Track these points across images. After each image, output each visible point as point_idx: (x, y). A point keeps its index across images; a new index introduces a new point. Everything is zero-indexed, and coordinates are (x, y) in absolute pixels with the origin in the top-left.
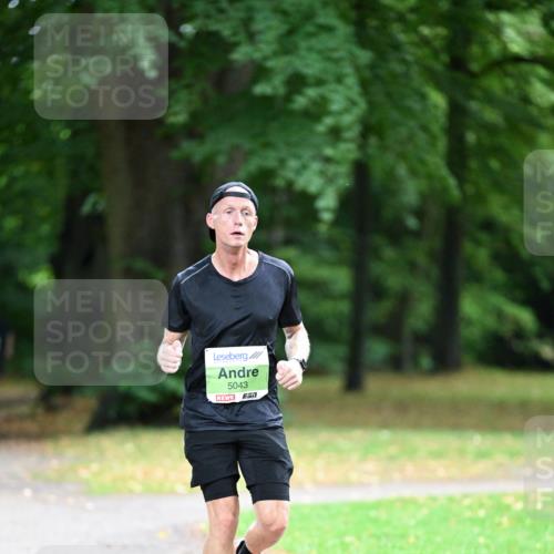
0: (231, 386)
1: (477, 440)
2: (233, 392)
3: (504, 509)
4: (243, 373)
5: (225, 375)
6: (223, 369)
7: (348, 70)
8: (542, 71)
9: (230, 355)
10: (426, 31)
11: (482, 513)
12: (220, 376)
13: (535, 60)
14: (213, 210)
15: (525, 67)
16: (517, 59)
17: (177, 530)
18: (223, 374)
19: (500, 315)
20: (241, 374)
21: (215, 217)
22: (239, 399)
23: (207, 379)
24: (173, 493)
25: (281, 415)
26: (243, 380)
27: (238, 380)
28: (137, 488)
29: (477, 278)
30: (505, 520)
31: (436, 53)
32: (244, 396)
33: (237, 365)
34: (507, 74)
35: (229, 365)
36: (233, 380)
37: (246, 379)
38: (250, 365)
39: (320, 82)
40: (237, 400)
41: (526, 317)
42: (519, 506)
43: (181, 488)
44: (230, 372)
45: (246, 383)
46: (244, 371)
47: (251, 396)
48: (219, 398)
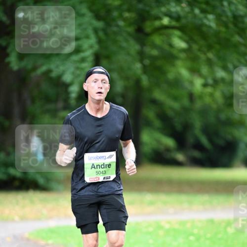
0: (98, 173)
1: (148, 197)
2: (98, 176)
5: (94, 167)
6: (93, 164)
7: (90, 32)
8: (177, 33)
9: (97, 157)
10: (127, 15)
11: (151, 229)
12: (92, 167)
14: (87, 81)
15: (171, 31)
17: (15, 237)
18: (93, 167)
19: (158, 141)
21: (88, 84)
22: (101, 180)
23: (85, 170)
24: (13, 220)
25: (122, 188)
26: (104, 170)
27: (101, 170)
29: (149, 124)
30: (161, 233)
32: (104, 179)
33: (100, 162)
34: (161, 34)
35: (96, 162)
36: (98, 170)
37: (105, 169)
38: (107, 162)
40: (100, 181)
41: (170, 142)
42: (167, 226)
43: (16, 218)
44: (97, 166)
45: (105, 171)
46: (104, 165)
47: (107, 179)
48: (91, 179)
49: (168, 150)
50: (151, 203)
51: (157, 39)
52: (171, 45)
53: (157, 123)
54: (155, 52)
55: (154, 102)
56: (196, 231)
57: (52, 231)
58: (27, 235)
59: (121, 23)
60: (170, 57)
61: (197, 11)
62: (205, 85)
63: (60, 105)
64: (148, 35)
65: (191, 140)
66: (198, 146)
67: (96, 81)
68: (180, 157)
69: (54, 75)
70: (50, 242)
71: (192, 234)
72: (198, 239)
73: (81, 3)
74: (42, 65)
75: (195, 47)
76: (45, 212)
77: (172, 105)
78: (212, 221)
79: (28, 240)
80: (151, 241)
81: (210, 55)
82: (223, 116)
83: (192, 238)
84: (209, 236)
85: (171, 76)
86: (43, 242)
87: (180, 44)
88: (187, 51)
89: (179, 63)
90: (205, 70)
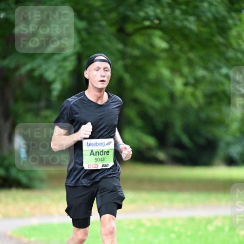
0: (96, 160)
2: (97, 163)
5: (93, 154)
6: (92, 151)
9: (96, 143)
11: (132, 227)
12: (91, 154)
14: (88, 69)
18: (92, 153)
20: (102, 153)
23: (84, 156)
26: (102, 157)
27: (100, 157)
33: (99, 149)
35: (96, 149)
36: (97, 157)
38: (106, 148)
42: (148, 224)
44: (96, 152)
45: (104, 158)
46: (103, 152)
47: (106, 166)
48: (90, 166)
49: (149, 148)
50: (133, 201)
51: (139, 39)
52: (152, 46)
53: (138, 122)
54: (136, 52)
55: (136, 101)
56: (176, 229)
57: (34, 229)
58: (9, 233)
59: (103, 23)
60: (151, 57)
61: (178, 12)
62: (186, 84)
63: (43, 104)
64: (129, 35)
65: (171, 138)
66: (179, 145)
67: (98, 69)
68: (161, 155)
69: (37, 73)
70: (33, 239)
71: (173, 232)
74: (25, 64)
75: (176, 47)
76: (28, 210)
77: (153, 104)
78: (192, 219)
79: (11, 238)
80: (132, 239)
81: (191, 55)
82: (203, 115)
83: (173, 236)
84: (189, 233)
85: (152, 76)
86: (25, 240)
87: (161, 44)
88: (169, 51)
89: (160, 63)
90: (186, 70)
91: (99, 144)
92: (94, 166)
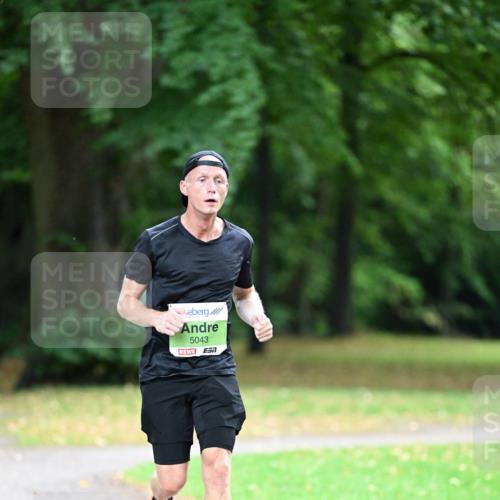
0: (193, 340)
1: (367, 398)
2: (195, 346)
3: (392, 460)
4: (205, 328)
5: (188, 330)
6: (185, 325)
7: (247, 64)
8: (426, 65)
9: (193, 311)
10: (324, 30)
11: (372, 464)
13: (420, 55)
14: (187, 179)
15: (411, 62)
16: (404, 54)
17: (96, 479)
18: (185, 328)
19: (388, 285)
20: (203, 329)
21: (189, 184)
22: (200, 353)
24: (93, 446)
26: (204, 335)
27: (200, 335)
28: (61, 440)
29: (368, 251)
30: (393, 470)
31: (331, 49)
32: (205, 351)
33: (199, 320)
34: (395, 68)
35: (192, 321)
36: (195, 334)
37: (207, 334)
38: (211, 320)
39: (224, 79)
40: (198, 354)
41: (411, 287)
42: (406, 457)
43: (100, 441)
44: (192, 327)
45: (207, 338)
46: (205, 326)
47: (211, 351)
48: (181, 352)
49: (406, 302)
50: (372, 411)
51: (384, 78)
52: (412, 91)
53: (385, 249)
54: (380, 106)
55: (379, 204)
56: (463, 468)
58: (120, 475)
60: (408, 112)
64: (364, 69)
65: (453, 284)
66: (467, 295)
68: (431, 317)
71: (455, 474)
72: (467, 484)
73: (229, 5)
75: (460, 94)
77: (415, 212)
79: (123, 484)
80: (372, 488)
81: (492, 110)
83: (454, 481)
84: (489, 477)
87: (429, 86)
89: (428, 126)
91: (197, 312)
92: (189, 352)
